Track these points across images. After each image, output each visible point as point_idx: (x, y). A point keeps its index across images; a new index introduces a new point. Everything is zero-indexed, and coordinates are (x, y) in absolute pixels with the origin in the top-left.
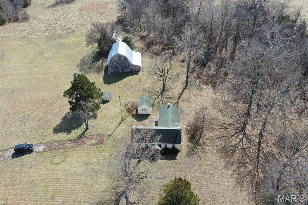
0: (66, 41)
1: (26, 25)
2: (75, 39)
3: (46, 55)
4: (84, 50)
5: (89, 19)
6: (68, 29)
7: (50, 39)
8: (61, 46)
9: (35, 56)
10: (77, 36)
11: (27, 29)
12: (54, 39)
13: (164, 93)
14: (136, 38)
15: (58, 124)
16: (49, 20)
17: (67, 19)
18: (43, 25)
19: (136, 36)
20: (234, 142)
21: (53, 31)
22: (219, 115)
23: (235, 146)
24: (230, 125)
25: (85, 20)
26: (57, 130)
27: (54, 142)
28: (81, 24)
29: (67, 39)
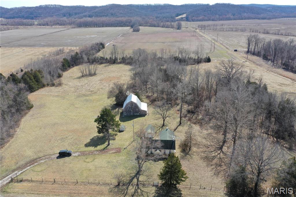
0: (91, 98)
1: (60, 89)
2: (97, 97)
3: (76, 106)
4: (104, 103)
5: (107, 85)
6: (92, 91)
7: (79, 96)
8: (87, 101)
9: (68, 106)
10: (99, 95)
11: (61, 91)
12: (82, 97)
13: (164, 127)
14: (144, 97)
15: (88, 142)
16: (77, 86)
17: (91, 86)
18: (73, 89)
19: (143, 96)
20: (213, 155)
21: (81, 92)
22: (204, 141)
23: (214, 156)
24: (211, 146)
25: (104, 86)
26: (87, 145)
27: (85, 151)
28: (102, 88)
29: (91, 97)
